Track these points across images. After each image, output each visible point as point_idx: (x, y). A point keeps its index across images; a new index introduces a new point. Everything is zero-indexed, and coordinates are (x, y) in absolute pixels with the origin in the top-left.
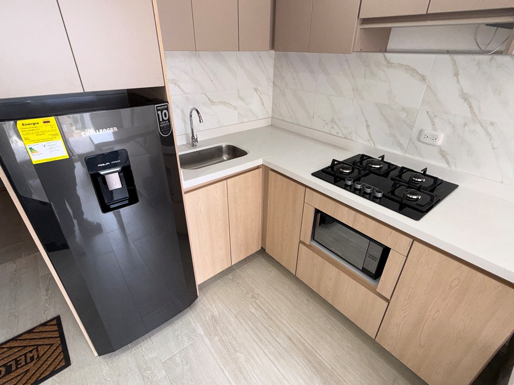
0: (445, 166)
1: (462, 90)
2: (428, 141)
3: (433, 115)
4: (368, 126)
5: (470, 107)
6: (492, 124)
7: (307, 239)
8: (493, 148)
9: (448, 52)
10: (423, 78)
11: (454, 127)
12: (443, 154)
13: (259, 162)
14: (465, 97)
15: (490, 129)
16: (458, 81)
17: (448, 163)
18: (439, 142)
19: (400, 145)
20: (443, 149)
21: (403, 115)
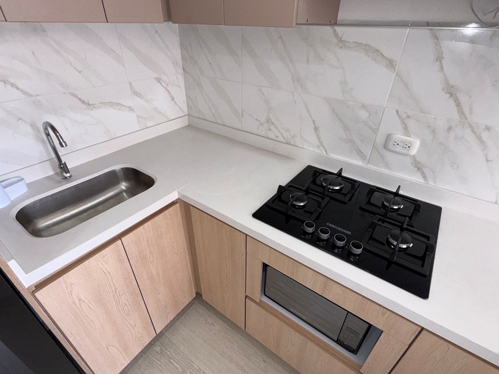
0: (421, 180)
1: (446, 81)
2: (399, 149)
3: (404, 116)
4: (316, 129)
5: (458, 104)
6: (488, 129)
7: (257, 294)
8: (487, 160)
9: (428, 24)
10: (391, 64)
11: (433, 131)
12: (418, 166)
13: (173, 196)
14: (451, 91)
15: (485, 135)
16: (442, 68)
17: (425, 177)
18: (414, 151)
19: (361, 154)
20: (418, 160)
21: (363, 115)
